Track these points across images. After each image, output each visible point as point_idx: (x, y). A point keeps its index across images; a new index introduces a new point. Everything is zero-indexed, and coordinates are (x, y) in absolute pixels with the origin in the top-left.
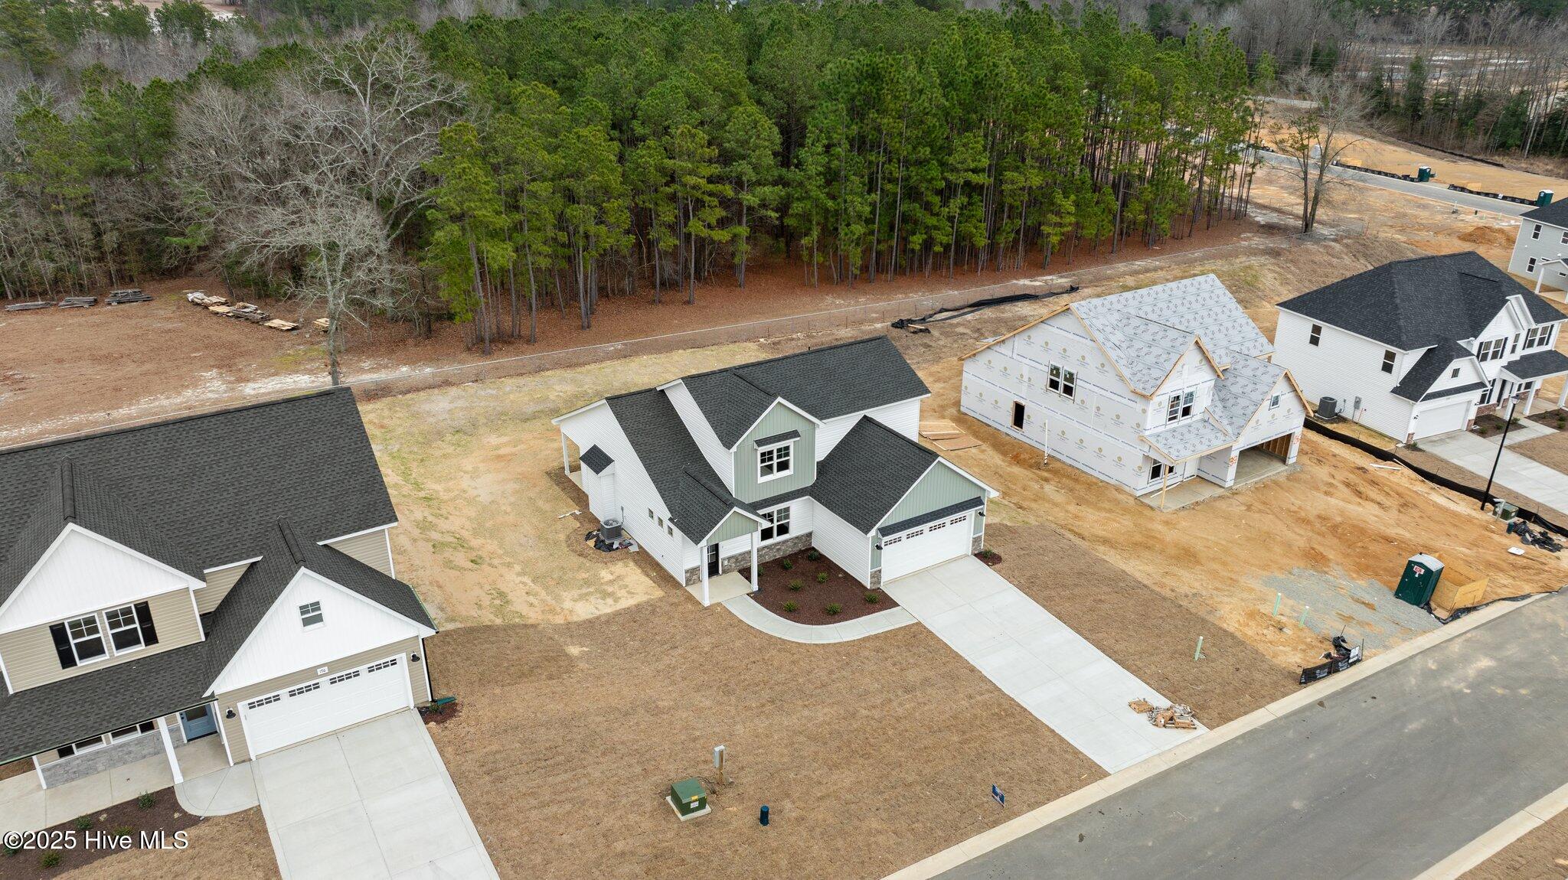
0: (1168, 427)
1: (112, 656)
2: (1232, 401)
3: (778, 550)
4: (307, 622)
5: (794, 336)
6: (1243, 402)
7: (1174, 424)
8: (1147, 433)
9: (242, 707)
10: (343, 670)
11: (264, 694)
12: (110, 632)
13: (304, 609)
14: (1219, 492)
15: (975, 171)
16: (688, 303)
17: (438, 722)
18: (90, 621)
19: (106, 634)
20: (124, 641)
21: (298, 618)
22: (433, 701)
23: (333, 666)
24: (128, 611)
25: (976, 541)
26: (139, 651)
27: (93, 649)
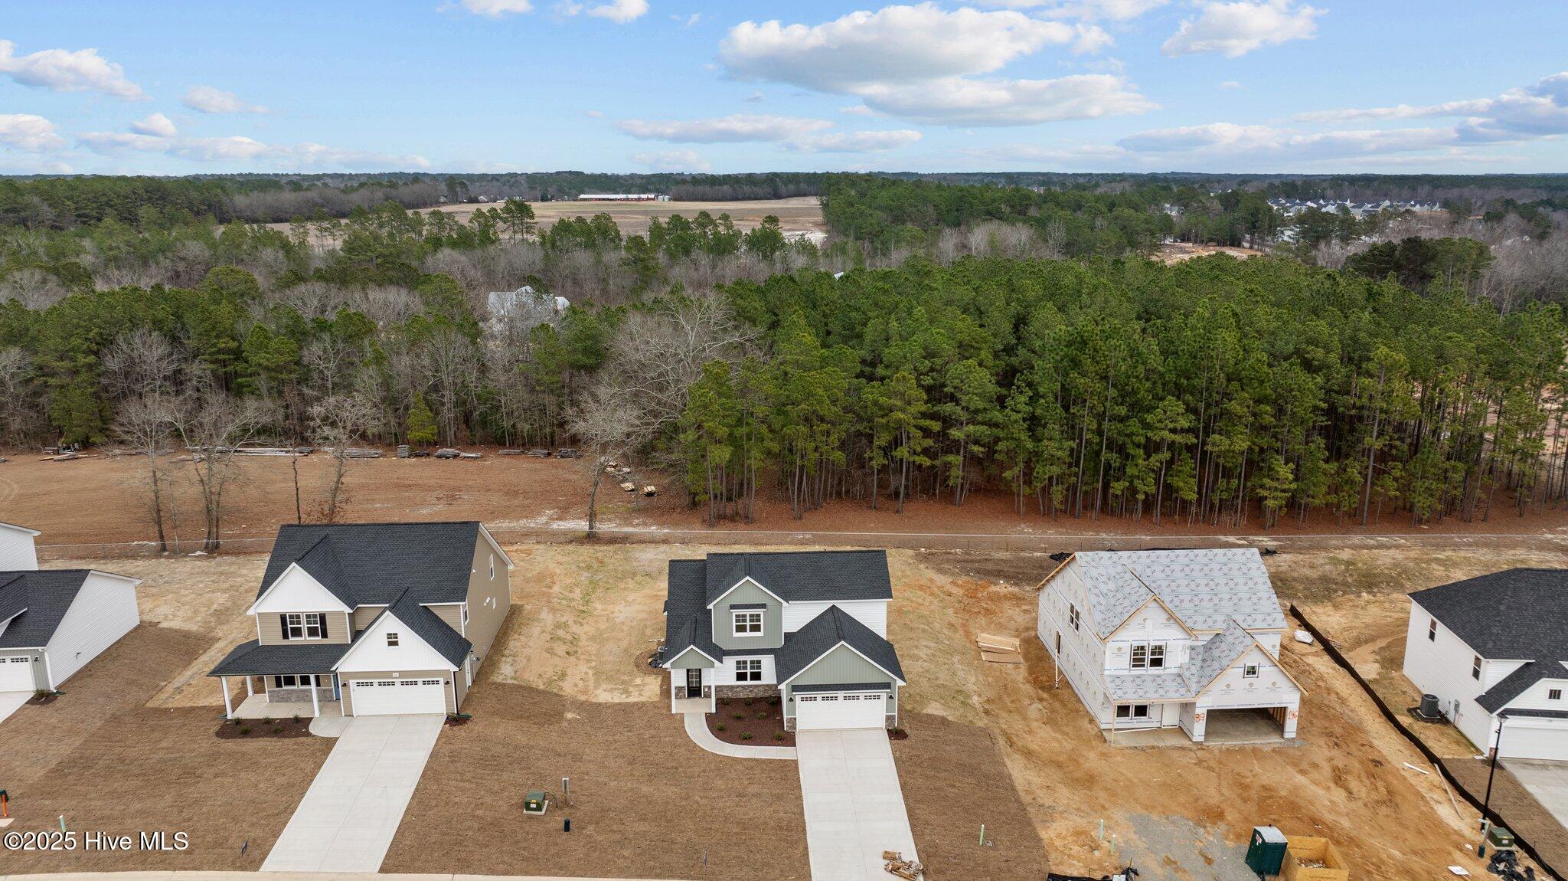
0: (1133, 673)
1: (305, 639)
2: (1209, 662)
3: (751, 691)
4: (391, 644)
6: (1216, 665)
7: (1139, 671)
8: (1106, 673)
9: (352, 683)
10: (409, 679)
11: (366, 679)
12: (306, 626)
13: (389, 636)
14: (1186, 743)
15: (1174, 431)
17: (451, 725)
18: (298, 616)
19: (304, 626)
20: (312, 632)
21: (386, 641)
22: (458, 714)
23: (402, 674)
24: (315, 616)
25: (889, 718)
26: (317, 640)
27: (297, 632)
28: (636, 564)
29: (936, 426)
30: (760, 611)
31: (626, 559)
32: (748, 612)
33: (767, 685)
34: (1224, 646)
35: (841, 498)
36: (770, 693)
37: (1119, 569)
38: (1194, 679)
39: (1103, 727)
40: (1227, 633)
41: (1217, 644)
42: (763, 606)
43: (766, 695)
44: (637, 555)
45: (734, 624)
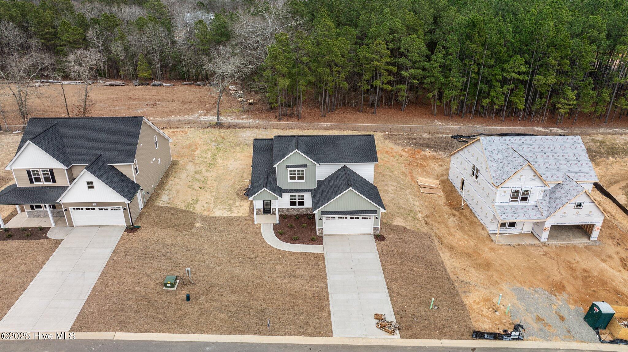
0: (510, 204)
1: (43, 184)
2: (554, 200)
3: (298, 211)
4: (90, 187)
5: (402, 134)
6: (558, 201)
7: (514, 204)
8: (496, 204)
9: (71, 209)
10: (103, 206)
11: (79, 206)
12: (43, 176)
13: (88, 183)
14: (536, 242)
16: (373, 113)
17: (128, 233)
18: (37, 171)
19: (42, 177)
20: (47, 180)
21: (86, 186)
22: (133, 225)
23: (98, 204)
24: (47, 171)
25: (375, 229)
26: (50, 184)
27: (38, 180)
28: (240, 139)
29: (395, 70)
30: (304, 169)
31: (236, 136)
32: (296, 169)
33: (307, 208)
34: (563, 191)
35: (345, 106)
36: (309, 212)
37: (504, 146)
38: (546, 209)
39: (490, 232)
40: (565, 184)
41: (559, 189)
42: (305, 166)
43: (307, 213)
44: (242, 134)
45: (289, 176)
